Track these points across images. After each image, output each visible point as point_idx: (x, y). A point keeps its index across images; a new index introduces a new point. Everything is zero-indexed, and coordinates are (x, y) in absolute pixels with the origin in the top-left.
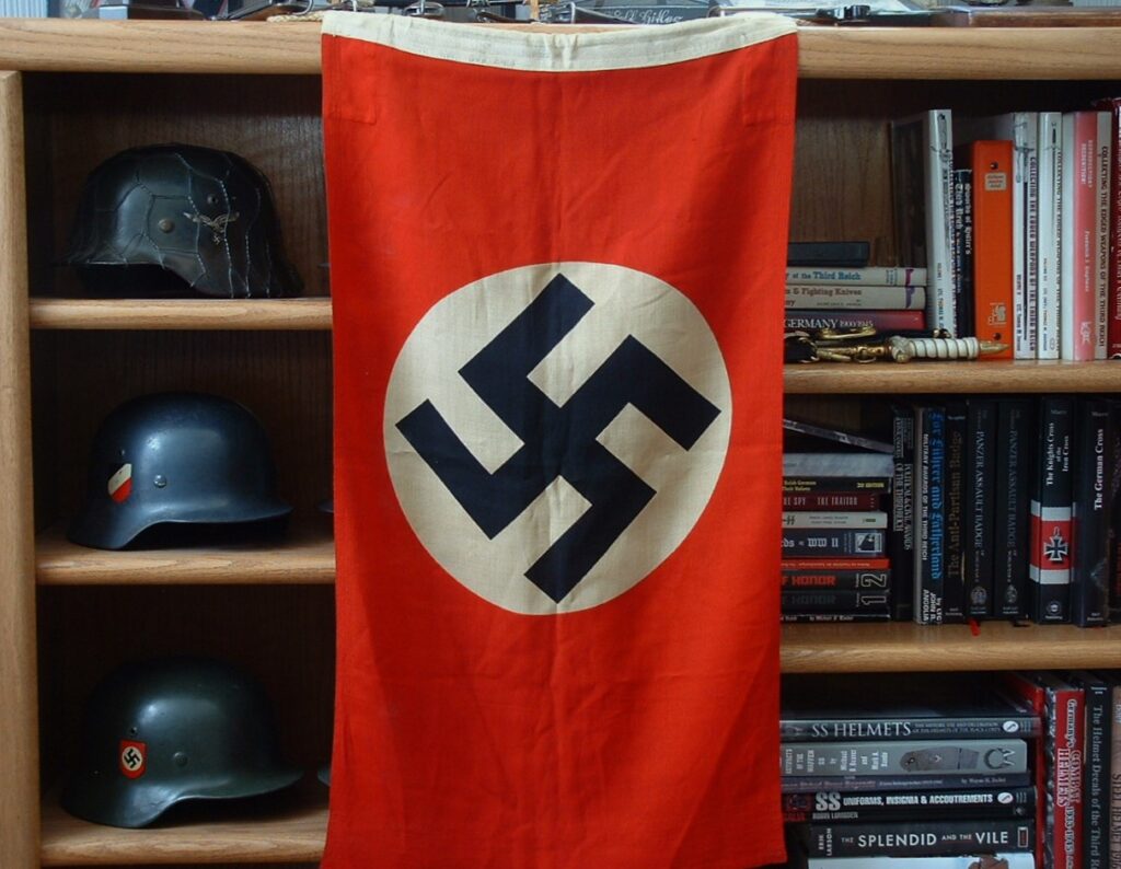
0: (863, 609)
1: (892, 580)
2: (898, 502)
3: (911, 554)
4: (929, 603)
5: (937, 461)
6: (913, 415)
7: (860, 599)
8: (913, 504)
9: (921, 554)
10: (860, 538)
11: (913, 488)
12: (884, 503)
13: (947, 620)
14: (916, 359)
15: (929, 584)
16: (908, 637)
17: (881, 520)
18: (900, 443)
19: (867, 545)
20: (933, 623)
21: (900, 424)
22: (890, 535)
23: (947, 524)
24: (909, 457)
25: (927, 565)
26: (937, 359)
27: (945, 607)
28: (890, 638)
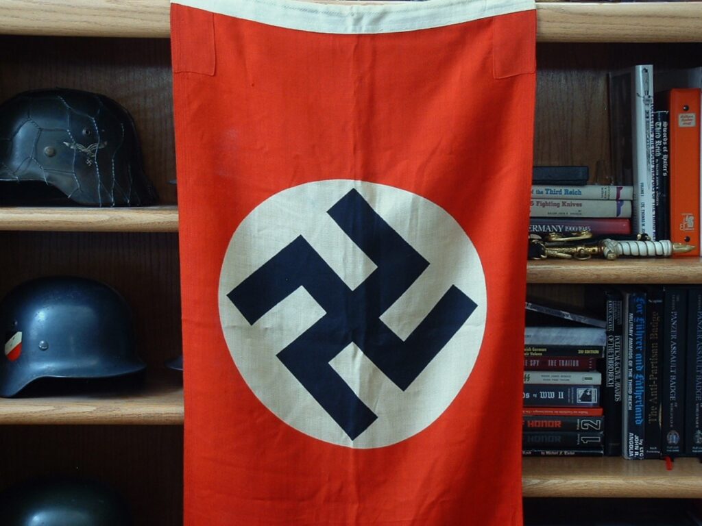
0: (582, 447)
1: (605, 426)
2: (610, 365)
3: (620, 405)
4: (633, 444)
5: (640, 334)
6: (622, 299)
7: (581, 439)
8: (621, 366)
9: (628, 406)
10: (580, 392)
11: (621, 354)
12: (600, 366)
13: (648, 456)
14: (623, 257)
15: (633, 428)
16: (617, 471)
17: (596, 378)
18: (611, 319)
19: (586, 397)
20: (637, 459)
21: (611, 304)
22: (604, 390)
23: (647, 383)
24: (619, 330)
25: (632, 413)
26: (639, 257)
27: (646, 446)
28: (603, 471)
